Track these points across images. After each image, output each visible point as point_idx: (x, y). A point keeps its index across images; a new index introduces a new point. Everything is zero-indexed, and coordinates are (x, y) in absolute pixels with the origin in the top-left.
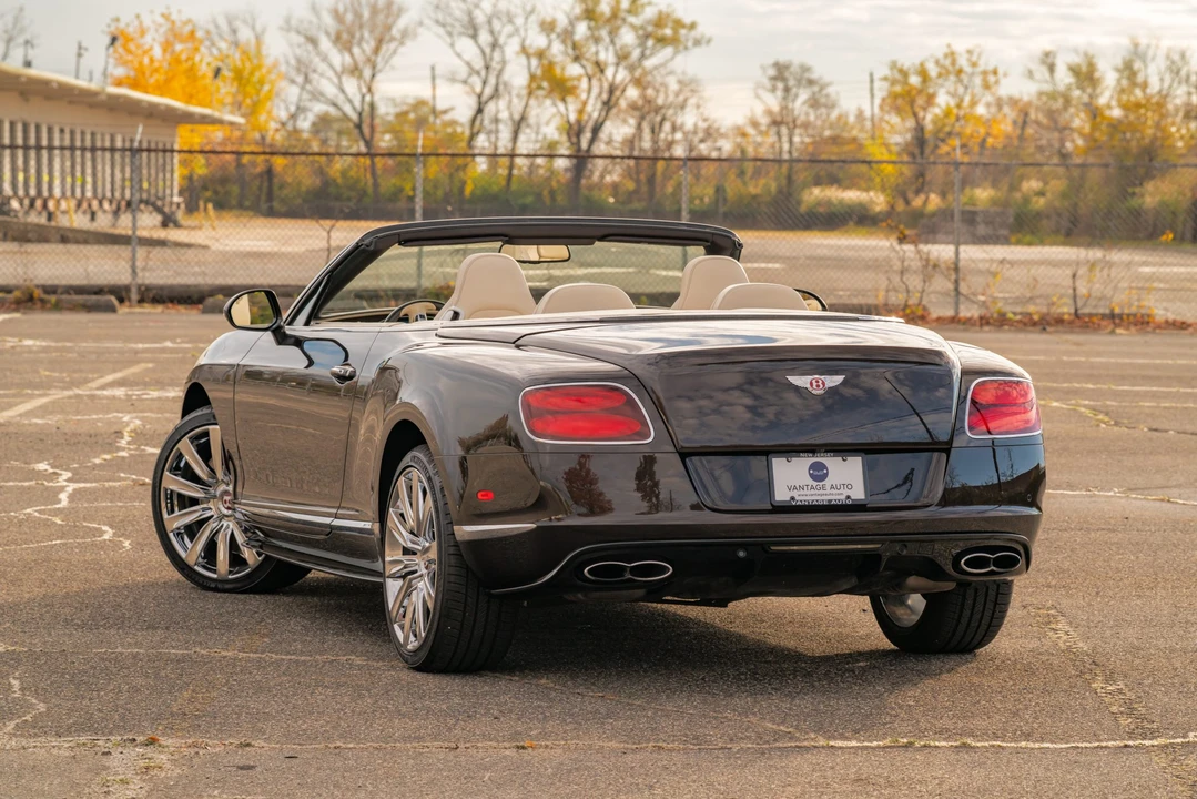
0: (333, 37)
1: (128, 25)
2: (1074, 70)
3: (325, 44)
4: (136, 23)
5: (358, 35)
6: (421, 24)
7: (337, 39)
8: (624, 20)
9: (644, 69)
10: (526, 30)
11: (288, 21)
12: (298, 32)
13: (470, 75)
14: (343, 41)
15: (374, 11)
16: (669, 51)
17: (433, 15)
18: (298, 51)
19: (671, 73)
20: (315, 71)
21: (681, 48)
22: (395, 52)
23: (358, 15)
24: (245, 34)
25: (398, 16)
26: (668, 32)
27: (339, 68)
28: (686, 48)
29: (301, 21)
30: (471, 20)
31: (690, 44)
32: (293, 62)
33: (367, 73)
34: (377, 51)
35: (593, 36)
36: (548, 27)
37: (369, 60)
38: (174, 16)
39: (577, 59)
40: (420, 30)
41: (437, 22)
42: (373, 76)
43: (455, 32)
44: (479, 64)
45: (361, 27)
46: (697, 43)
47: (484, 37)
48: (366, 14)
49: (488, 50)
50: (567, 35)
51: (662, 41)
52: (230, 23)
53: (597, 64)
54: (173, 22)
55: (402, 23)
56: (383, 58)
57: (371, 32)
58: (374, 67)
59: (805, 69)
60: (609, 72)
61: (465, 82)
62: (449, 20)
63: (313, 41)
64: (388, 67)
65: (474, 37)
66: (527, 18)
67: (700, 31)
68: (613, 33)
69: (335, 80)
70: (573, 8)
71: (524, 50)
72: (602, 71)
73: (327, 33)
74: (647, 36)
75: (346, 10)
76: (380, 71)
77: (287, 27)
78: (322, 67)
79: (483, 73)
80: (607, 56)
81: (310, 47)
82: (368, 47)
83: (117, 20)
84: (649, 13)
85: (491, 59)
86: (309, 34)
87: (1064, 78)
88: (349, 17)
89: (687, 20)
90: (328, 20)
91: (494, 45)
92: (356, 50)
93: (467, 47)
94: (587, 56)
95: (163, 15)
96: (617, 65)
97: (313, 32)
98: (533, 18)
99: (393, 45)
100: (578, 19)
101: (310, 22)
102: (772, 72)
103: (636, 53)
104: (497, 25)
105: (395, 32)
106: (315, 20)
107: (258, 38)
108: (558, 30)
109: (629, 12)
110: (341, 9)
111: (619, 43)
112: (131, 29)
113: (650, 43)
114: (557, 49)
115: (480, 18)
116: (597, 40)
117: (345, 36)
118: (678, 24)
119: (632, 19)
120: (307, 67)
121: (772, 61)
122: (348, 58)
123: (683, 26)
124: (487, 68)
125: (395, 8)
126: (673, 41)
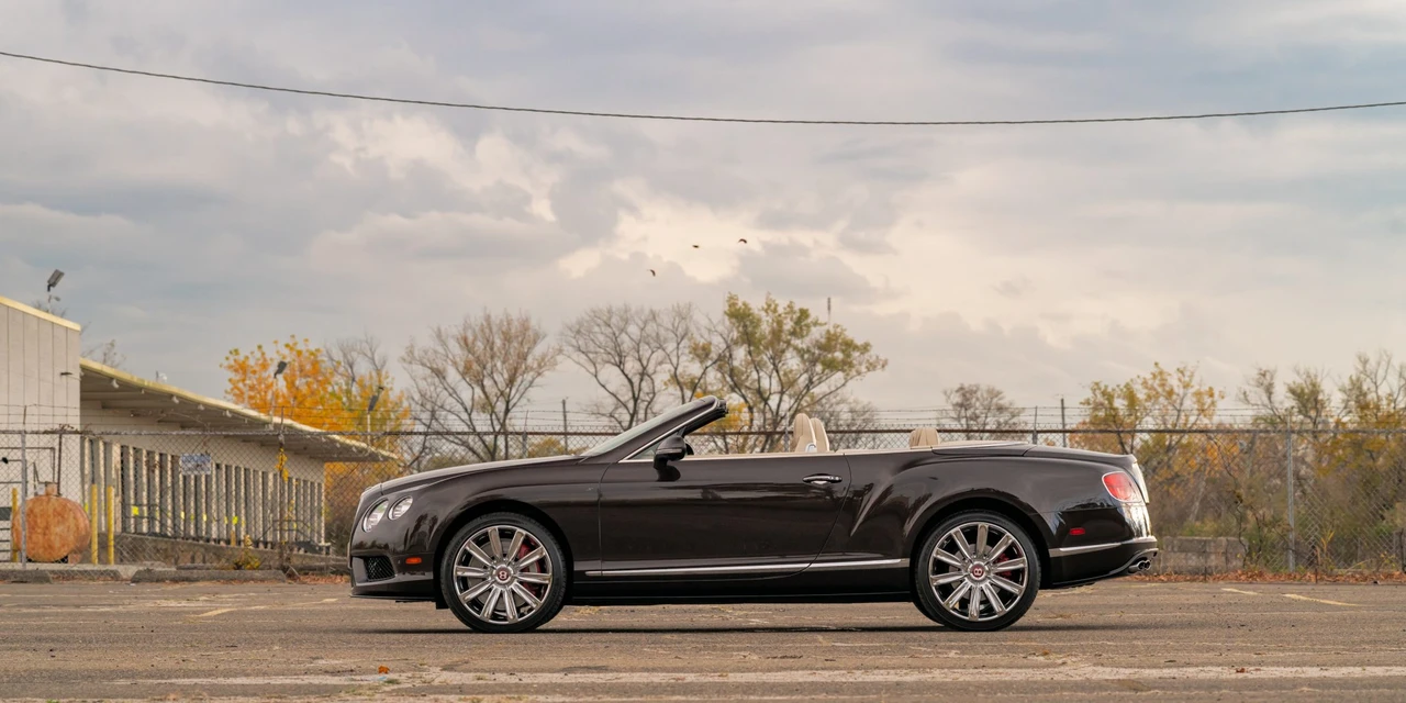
0: (461, 369)
1: (247, 358)
2: (1296, 393)
3: (453, 376)
4: (258, 355)
5: (489, 366)
6: (560, 351)
7: (466, 372)
8: (788, 343)
9: (812, 397)
10: (678, 357)
11: (411, 352)
12: (423, 365)
13: (616, 408)
14: (475, 373)
15: (507, 338)
16: (839, 375)
17: (574, 342)
18: (423, 384)
19: (843, 401)
20: (442, 407)
21: (853, 372)
22: (531, 382)
23: (490, 344)
24: (363, 369)
25: (535, 342)
26: (839, 355)
27: (468, 404)
28: (859, 373)
29: (426, 352)
30: (617, 345)
31: (863, 369)
32: (417, 397)
33: (500, 407)
34: (511, 382)
35: (753, 361)
36: (702, 353)
37: (502, 393)
38: (301, 347)
39: (735, 387)
40: (559, 358)
41: (579, 349)
42: (507, 411)
43: (599, 360)
44: (626, 396)
45: (492, 357)
46: (871, 367)
47: (631, 366)
48: (498, 343)
49: (636, 380)
50: (723, 361)
51: (831, 366)
52: (345, 355)
53: (759, 392)
54: (299, 353)
55: (539, 350)
56: (517, 390)
57: (504, 362)
58: (508, 402)
59: (994, 394)
60: (773, 402)
61: (611, 416)
62: (592, 347)
63: (439, 374)
64: (524, 401)
65: (620, 365)
66: (678, 344)
67: (873, 352)
68: (776, 359)
69: (465, 416)
70: (730, 331)
71: (675, 378)
72: (766, 401)
73: (455, 364)
74: (814, 362)
75: (475, 339)
76: (514, 405)
77: (410, 357)
78: (450, 402)
79: (631, 405)
80: (769, 383)
81: (436, 380)
82: (501, 380)
83: (236, 351)
84: (816, 334)
85: (640, 390)
86: (435, 366)
87: (1284, 401)
88: (480, 345)
89: (859, 342)
90: (456, 349)
91: (643, 374)
92: (487, 382)
93: (611, 375)
94: (748, 384)
95: (287, 346)
96: (782, 393)
97: (439, 364)
98: (685, 342)
99: (528, 377)
100: (736, 343)
101: (436, 352)
102: (957, 399)
103: (803, 380)
104: (645, 351)
105: (530, 360)
106: (440, 350)
107: (378, 371)
108: (714, 356)
109: (793, 333)
110: (470, 338)
111: (783, 369)
112: (252, 362)
113: (819, 368)
114: (713, 377)
115: (627, 344)
116: (758, 366)
117: (475, 367)
118: (849, 346)
119: (796, 342)
120: (434, 403)
121: (957, 386)
122: (478, 391)
123: (856, 348)
124: (636, 399)
125: (530, 333)
126: (845, 365)
